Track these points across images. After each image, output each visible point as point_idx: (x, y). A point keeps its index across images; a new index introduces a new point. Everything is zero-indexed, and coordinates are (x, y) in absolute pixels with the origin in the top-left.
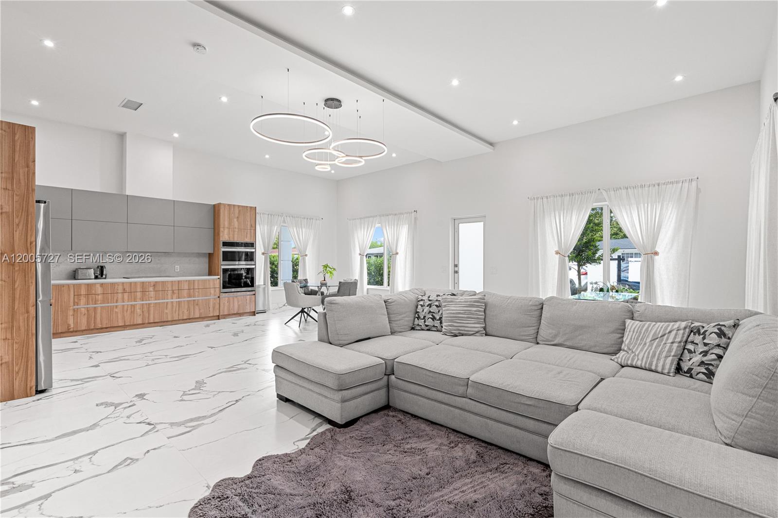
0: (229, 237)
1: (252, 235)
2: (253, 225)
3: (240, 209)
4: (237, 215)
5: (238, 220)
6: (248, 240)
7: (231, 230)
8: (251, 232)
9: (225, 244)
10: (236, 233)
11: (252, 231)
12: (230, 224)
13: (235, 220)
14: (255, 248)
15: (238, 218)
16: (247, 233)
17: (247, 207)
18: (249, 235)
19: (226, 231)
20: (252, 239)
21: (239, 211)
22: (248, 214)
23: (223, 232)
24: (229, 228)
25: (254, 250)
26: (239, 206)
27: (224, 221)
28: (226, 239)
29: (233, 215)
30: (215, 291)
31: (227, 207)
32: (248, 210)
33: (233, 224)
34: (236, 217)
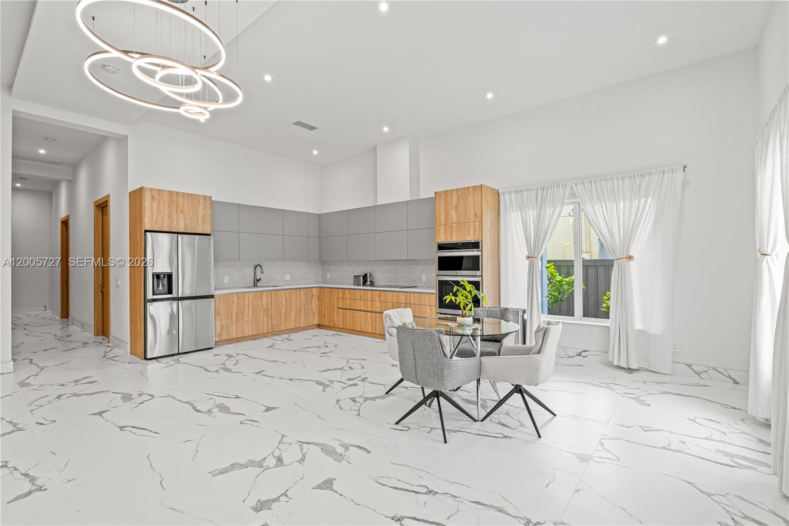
0: (446, 237)
1: (477, 229)
2: (479, 214)
3: (459, 193)
4: (455, 203)
5: (456, 211)
6: (471, 238)
7: (448, 225)
8: (475, 226)
9: (441, 247)
10: (454, 230)
11: (477, 223)
12: (446, 218)
13: (453, 211)
14: (482, 250)
15: (456, 207)
16: (469, 228)
17: (469, 188)
18: (472, 231)
19: (442, 230)
20: (477, 236)
21: (458, 198)
22: (471, 199)
23: (438, 230)
24: (445, 224)
25: (479, 253)
26: (457, 190)
27: (440, 215)
28: (443, 239)
29: (450, 205)
30: (431, 310)
31: (443, 195)
32: (471, 193)
33: (450, 218)
34: (454, 207)
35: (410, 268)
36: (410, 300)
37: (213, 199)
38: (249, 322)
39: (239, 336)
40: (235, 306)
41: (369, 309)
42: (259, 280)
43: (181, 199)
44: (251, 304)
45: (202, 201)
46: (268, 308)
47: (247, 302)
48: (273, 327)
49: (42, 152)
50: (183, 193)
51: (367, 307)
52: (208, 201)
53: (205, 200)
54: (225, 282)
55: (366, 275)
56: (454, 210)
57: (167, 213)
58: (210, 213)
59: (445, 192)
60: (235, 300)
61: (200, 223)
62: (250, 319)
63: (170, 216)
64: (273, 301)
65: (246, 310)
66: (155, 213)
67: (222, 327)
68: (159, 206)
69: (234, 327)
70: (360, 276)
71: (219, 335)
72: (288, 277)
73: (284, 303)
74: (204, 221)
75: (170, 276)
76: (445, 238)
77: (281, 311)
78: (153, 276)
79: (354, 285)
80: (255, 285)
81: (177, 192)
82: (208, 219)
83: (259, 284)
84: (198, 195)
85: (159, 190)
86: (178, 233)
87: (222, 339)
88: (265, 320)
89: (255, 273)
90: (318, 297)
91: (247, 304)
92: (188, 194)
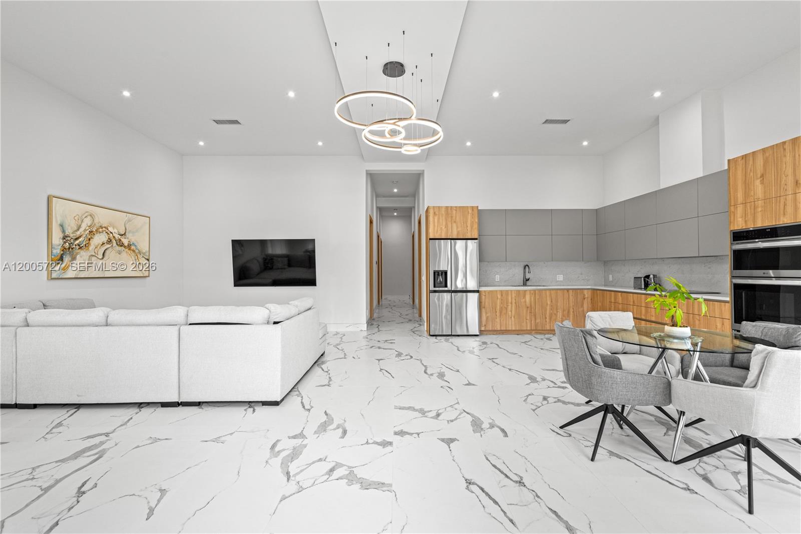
0: (746, 221)
1: (800, 205)
3: (768, 154)
4: (760, 170)
5: (762, 183)
7: (748, 205)
8: (795, 200)
9: (738, 236)
10: (760, 209)
11: (799, 196)
12: (746, 194)
13: (758, 182)
15: (762, 176)
16: (785, 205)
17: (784, 143)
19: (739, 212)
20: (799, 215)
21: (766, 162)
22: (788, 158)
23: (734, 213)
24: (745, 204)
26: (764, 150)
27: (736, 191)
28: (740, 225)
29: (752, 174)
30: (723, 324)
31: (741, 162)
32: (788, 150)
33: (752, 193)
34: (759, 176)
35: (710, 268)
36: (693, 310)
37: (479, 208)
38: (512, 317)
39: (502, 329)
40: (498, 302)
41: (643, 317)
42: (529, 279)
43: (454, 212)
44: (514, 301)
45: (470, 211)
46: (531, 306)
47: (510, 298)
48: (536, 325)
49: (396, 190)
50: (456, 207)
51: (641, 315)
52: (476, 211)
53: (473, 210)
54: (496, 280)
55: (648, 277)
56: (759, 180)
57: (444, 224)
58: (477, 221)
59: (745, 157)
60: (499, 296)
61: (469, 230)
62: (513, 315)
63: (446, 226)
64: (537, 300)
65: (509, 307)
66: (436, 225)
67: (487, 318)
68: (439, 219)
69: (498, 320)
70: (641, 278)
71: (485, 325)
72: (560, 278)
73: (549, 303)
74: (472, 227)
75: (446, 273)
76: (743, 222)
77: (546, 310)
78: (434, 273)
79: (635, 288)
80: (525, 284)
81: (451, 207)
82: (476, 226)
83: (528, 283)
84: (467, 207)
85: (439, 207)
86: (451, 239)
87: (487, 329)
88: (528, 318)
89: (525, 273)
90: (591, 299)
91: (510, 301)
92: (459, 207)
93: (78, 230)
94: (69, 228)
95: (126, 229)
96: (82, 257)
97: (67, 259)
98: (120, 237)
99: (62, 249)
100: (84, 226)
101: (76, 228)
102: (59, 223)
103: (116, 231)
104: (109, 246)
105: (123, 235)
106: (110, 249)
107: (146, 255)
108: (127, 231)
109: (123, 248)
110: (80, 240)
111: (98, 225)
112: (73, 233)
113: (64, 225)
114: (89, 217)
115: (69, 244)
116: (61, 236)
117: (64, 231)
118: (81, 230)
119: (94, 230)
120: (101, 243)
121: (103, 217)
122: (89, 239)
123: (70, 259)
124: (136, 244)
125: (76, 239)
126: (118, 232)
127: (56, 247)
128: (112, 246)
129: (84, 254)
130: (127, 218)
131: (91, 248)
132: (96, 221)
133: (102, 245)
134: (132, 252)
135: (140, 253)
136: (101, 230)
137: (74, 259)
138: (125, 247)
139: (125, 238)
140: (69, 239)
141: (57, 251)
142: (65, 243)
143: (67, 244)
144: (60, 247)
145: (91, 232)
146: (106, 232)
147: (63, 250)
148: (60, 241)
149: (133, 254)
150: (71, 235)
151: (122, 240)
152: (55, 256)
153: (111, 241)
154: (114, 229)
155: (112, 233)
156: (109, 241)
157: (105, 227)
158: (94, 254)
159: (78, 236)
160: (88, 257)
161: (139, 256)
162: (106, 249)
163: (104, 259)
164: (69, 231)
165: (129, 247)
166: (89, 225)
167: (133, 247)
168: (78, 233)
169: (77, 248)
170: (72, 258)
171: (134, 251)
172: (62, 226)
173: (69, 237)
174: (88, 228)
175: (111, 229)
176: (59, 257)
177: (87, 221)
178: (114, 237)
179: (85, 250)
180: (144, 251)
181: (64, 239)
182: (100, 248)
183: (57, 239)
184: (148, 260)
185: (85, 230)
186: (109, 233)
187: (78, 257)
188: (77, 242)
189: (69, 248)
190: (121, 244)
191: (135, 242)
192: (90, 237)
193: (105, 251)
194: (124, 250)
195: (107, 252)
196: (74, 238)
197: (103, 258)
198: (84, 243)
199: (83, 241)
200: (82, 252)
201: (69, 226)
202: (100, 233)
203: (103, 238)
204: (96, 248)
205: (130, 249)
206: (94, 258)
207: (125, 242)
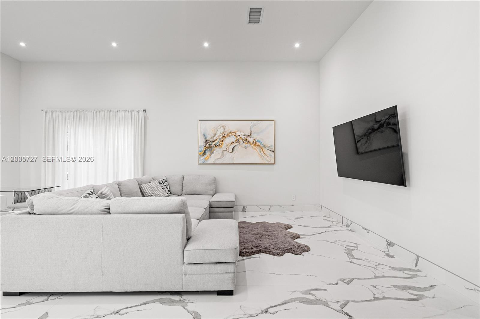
93: (215, 136)
94: (209, 136)
95: (251, 131)
96: (218, 152)
97: (208, 153)
98: (246, 137)
99: (205, 147)
100: (218, 134)
101: (213, 136)
102: (203, 134)
103: (243, 134)
104: (237, 144)
105: (248, 136)
106: (238, 145)
107: (271, 148)
108: (252, 133)
109: (249, 144)
110: (216, 142)
111: (228, 132)
112: (211, 138)
113: (206, 135)
114: (222, 128)
115: (209, 145)
116: (204, 140)
117: (205, 138)
118: (217, 136)
119: (226, 135)
120: (231, 143)
121: (232, 127)
122: (222, 141)
123: (210, 153)
124: (261, 141)
125: (214, 141)
126: (244, 134)
127: (201, 147)
128: (240, 144)
129: (219, 150)
130: (252, 124)
131: (224, 145)
132: (226, 130)
133: (231, 144)
134: (257, 147)
135: (265, 147)
136: (230, 134)
137: (212, 153)
138: (251, 143)
139: (251, 138)
140: (209, 142)
141: (203, 149)
142: (206, 144)
143: (208, 145)
144: (203, 147)
145: (223, 136)
146: (235, 135)
147: (205, 149)
148: (203, 143)
149: (258, 148)
150: (210, 140)
151: (248, 139)
152: (201, 152)
153: (238, 140)
154: (241, 133)
155: (239, 135)
156: (238, 141)
157: (233, 133)
158: (226, 150)
159: (214, 140)
160: (221, 152)
161: (264, 149)
162: (235, 146)
163: (234, 152)
164: (208, 138)
165: (254, 143)
166: (222, 132)
167: (258, 143)
168: (215, 138)
169: (214, 147)
170: (211, 153)
171: (259, 146)
172: (204, 135)
173: (209, 141)
174: (221, 134)
175: (238, 133)
176: (203, 152)
177: (221, 130)
178: (241, 138)
179: (219, 148)
180: (269, 146)
181: (206, 142)
182: (230, 145)
183: (202, 143)
184: (273, 152)
185: (219, 136)
186: (237, 136)
187: (215, 152)
188: (214, 143)
189: (209, 147)
190: (247, 142)
191: (259, 140)
192: (222, 139)
193: (234, 147)
194: (249, 146)
195: (236, 148)
196: (212, 141)
197: (232, 152)
198: (219, 144)
199: (218, 142)
200: (217, 149)
201: (208, 135)
202: (230, 136)
203: (233, 139)
204: (227, 146)
205: (255, 145)
206: (225, 152)
207: (251, 140)
